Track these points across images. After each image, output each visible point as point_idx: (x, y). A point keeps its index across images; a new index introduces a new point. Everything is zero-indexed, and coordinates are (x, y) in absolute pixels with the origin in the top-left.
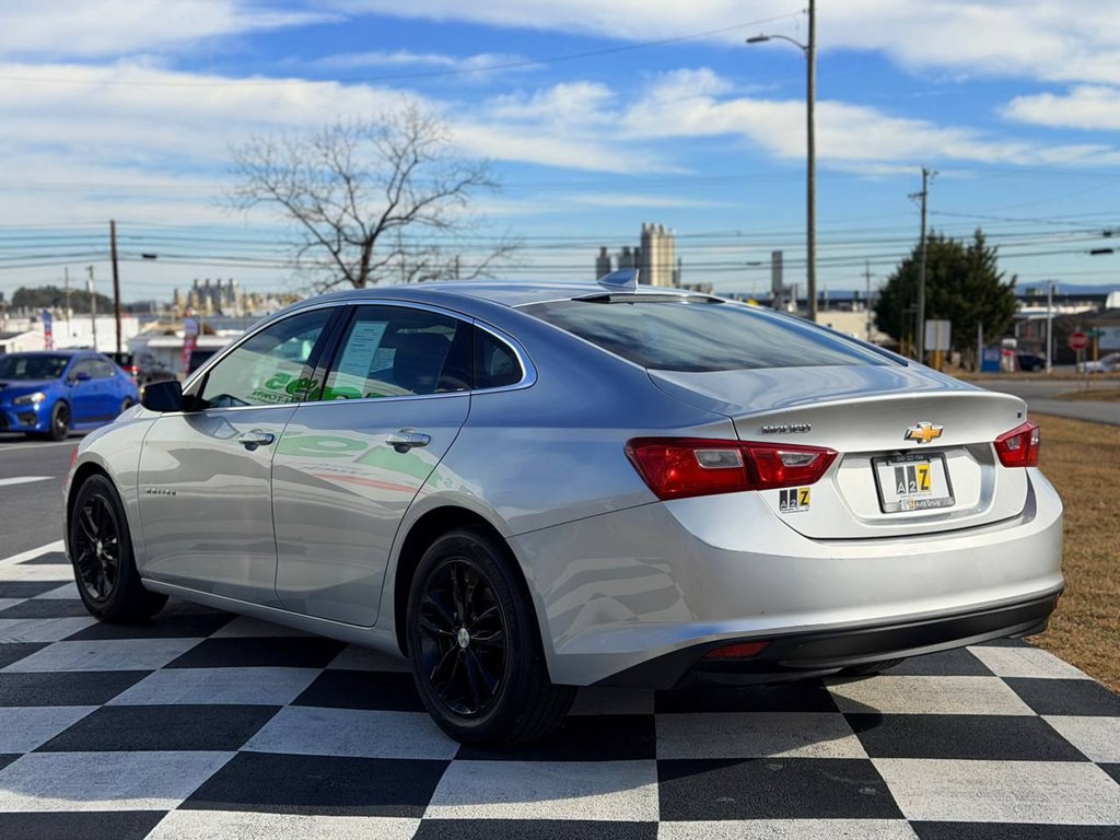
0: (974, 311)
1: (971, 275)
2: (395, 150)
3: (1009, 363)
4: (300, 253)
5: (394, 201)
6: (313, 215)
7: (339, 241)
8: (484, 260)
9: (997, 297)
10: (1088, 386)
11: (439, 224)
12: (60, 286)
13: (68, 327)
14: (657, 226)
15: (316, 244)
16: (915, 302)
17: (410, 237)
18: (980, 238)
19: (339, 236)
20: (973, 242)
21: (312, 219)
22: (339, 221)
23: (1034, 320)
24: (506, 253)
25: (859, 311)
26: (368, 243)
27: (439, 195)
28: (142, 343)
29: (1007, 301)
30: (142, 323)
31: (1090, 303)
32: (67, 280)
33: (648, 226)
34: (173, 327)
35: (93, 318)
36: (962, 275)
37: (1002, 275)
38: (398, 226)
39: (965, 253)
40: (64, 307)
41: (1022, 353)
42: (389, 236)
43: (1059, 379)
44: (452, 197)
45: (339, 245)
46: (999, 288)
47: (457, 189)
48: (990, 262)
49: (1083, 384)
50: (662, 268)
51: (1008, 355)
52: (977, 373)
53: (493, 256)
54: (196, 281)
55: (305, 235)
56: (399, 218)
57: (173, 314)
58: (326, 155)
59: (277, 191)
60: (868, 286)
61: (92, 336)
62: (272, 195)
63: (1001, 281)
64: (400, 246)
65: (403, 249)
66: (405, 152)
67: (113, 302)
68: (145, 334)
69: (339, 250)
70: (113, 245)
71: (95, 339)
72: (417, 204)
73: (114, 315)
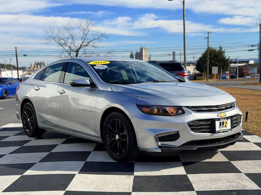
0: (220, 65)
1: (219, 56)
2: (83, 29)
3: (228, 77)
4: (61, 54)
5: (83, 41)
6: (64, 45)
7: (70, 51)
8: (105, 55)
9: (225, 62)
10: (248, 82)
11: (94, 47)
12: (4, 63)
13: (6, 73)
14: (144, 47)
15: (65, 52)
16: (207, 63)
17: (87, 50)
18: (221, 48)
19: (70, 50)
20: (219, 49)
21: (64, 46)
22: (70, 46)
23: (232, 67)
24: (110, 53)
25: (192, 66)
26: (77, 51)
27: (94, 40)
28: (24, 76)
29: (227, 63)
30: (23, 72)
31: (245, 63)
32: (5, 62)
33: (142, 47)
34: (31, 72)
35: (12, 71)
36: (217, 57)
37: (226, 57)
38: (84, 47)
39: (217, 51)
40: (5, 68)
41: (231, 75)
42: (82, 50)
43: (240, 80)
44: (97, 40)
45: (70, 52)
46: (226, 60)
47: (98, 38)
48: (223, 54)
49: (247, 81)
50: (145, 56)
51: (228, 75)
52: (221, 79)
53: (107, 54)
54: (36, 62)
55: (62, 49)
56: (85, 45)
57: (30, 69)
58: (67, 31)
59: (55, 39)
60: (194, 60)
61: (12, 75)
62: (54, 40)
63: (226, 58)
64: (85, 52)
65: (86, 52)
66: (86, 29)
67: (17, 67)
68: (24, 74)
69: (70, 53)
70: (16, 53)
71: (12, 76)
72: (89, 42)
73: (17, 70)
